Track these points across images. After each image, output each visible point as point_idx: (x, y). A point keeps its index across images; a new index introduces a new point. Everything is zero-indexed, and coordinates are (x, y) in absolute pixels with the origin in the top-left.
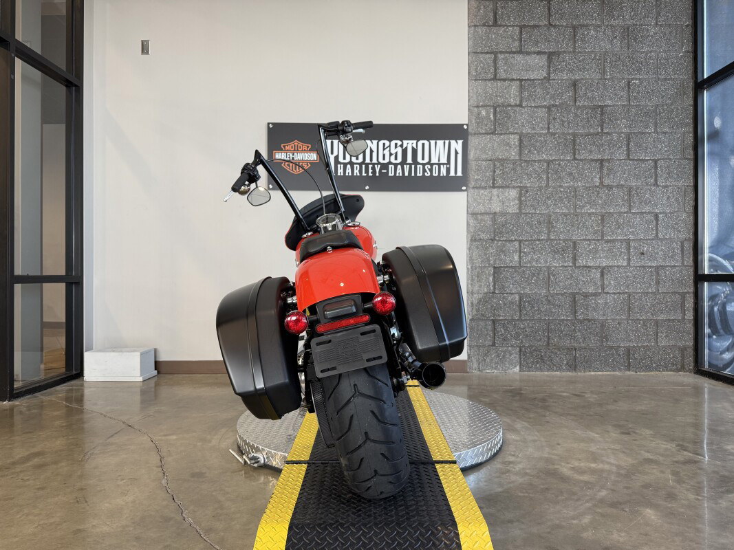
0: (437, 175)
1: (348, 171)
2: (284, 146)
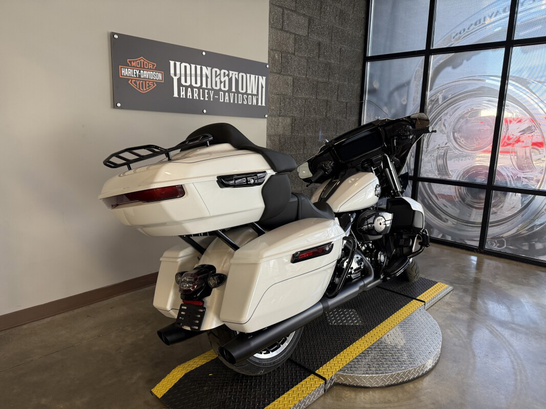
0: (251, 103)
1: (189, 94)
2: (130, 62)
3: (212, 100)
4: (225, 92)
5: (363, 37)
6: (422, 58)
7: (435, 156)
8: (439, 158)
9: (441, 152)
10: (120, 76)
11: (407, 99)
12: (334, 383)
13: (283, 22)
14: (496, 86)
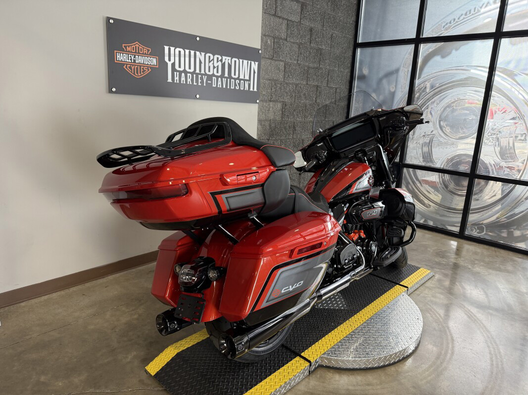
0: (243, 89)
1: (183, 79)
2: (126, 47)
3: (205, 85)
4: (217, 77)
5: (354, 24)
6: (412, 47)
7: (421, 143)
8: (425, 145)
9: (427, 140)
10: (116, 61)
11: (396, 86)
12: (319, 364)
13: (276, 8)
14: (483, 76)
